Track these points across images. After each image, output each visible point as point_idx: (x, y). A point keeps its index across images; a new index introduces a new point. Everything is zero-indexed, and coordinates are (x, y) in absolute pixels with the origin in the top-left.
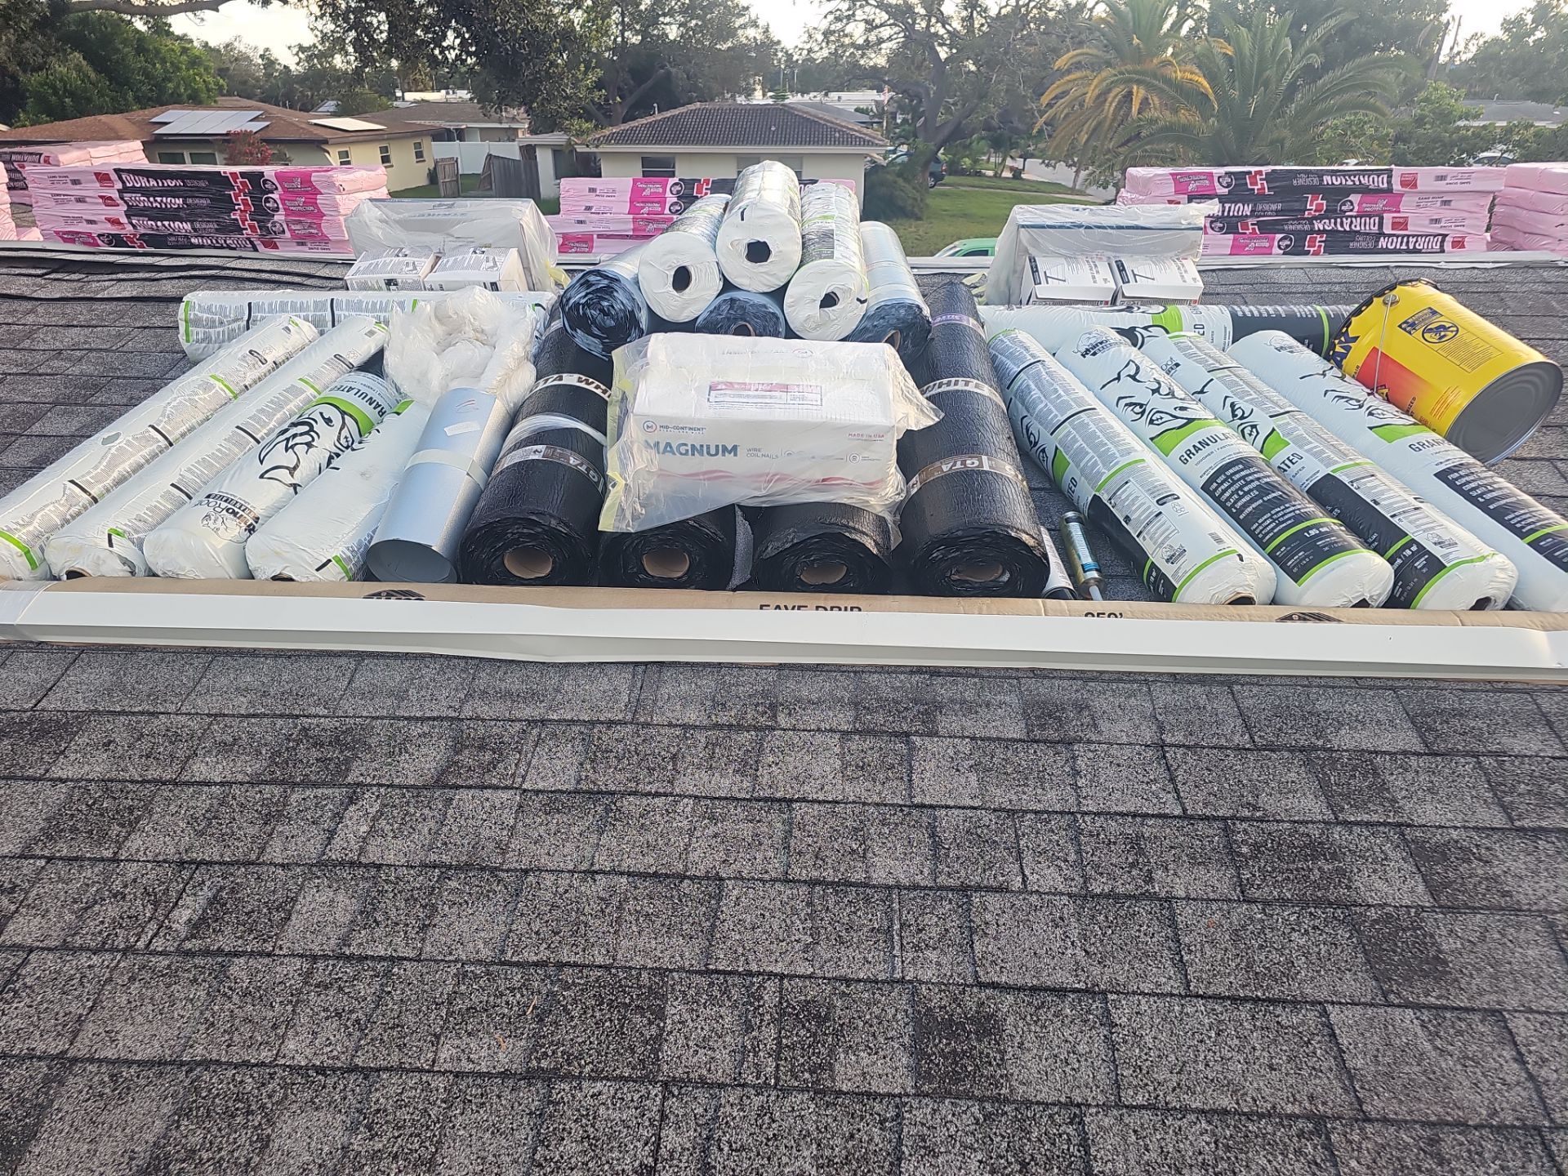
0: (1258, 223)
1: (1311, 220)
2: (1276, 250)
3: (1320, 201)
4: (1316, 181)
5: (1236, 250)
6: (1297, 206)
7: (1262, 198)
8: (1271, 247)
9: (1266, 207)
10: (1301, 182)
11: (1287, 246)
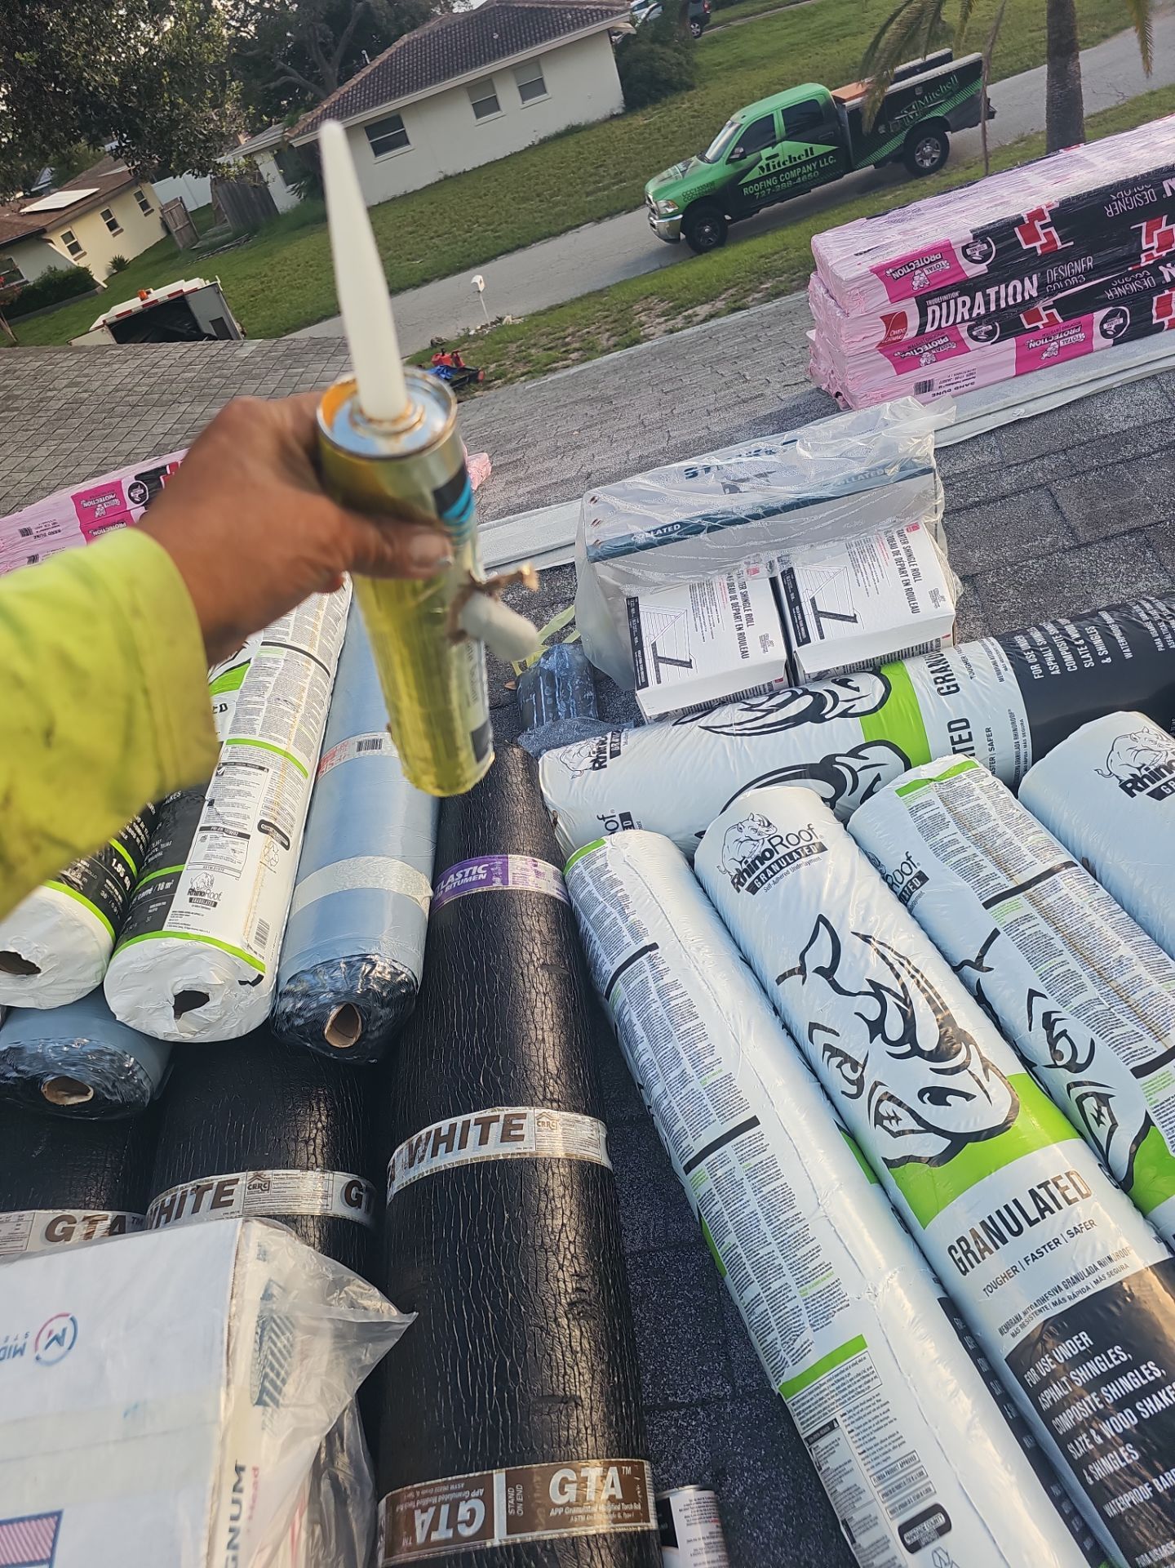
0: (1056, 304)
1: (1154, 270)
2: (1099, 341)
3: (1164, 228)
4: (1150, 195)
5: (1027, 363)
6: (1121, 251)
7: (1053, 257)
8: (1089, 339)
9: (1065, 271)
10: (1120, 207)
11: (1119, 328)
